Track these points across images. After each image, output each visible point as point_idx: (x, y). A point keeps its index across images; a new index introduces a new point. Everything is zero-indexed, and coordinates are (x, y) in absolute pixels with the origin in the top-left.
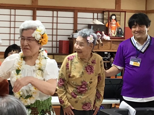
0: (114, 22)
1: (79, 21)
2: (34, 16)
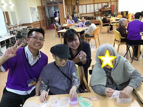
2: (94, 5)
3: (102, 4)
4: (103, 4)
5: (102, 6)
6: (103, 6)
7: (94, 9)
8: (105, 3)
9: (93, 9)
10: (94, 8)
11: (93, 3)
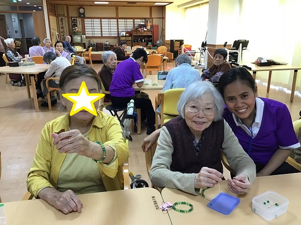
2: (118, 22)
3: (134, 22)
4: (135, 20)
5: (134, 24)
6: (136, 25)
7: (118, 29)
8: (141, 19)
9: (116, 30)
10: (118, 26)
11: (115, 16)
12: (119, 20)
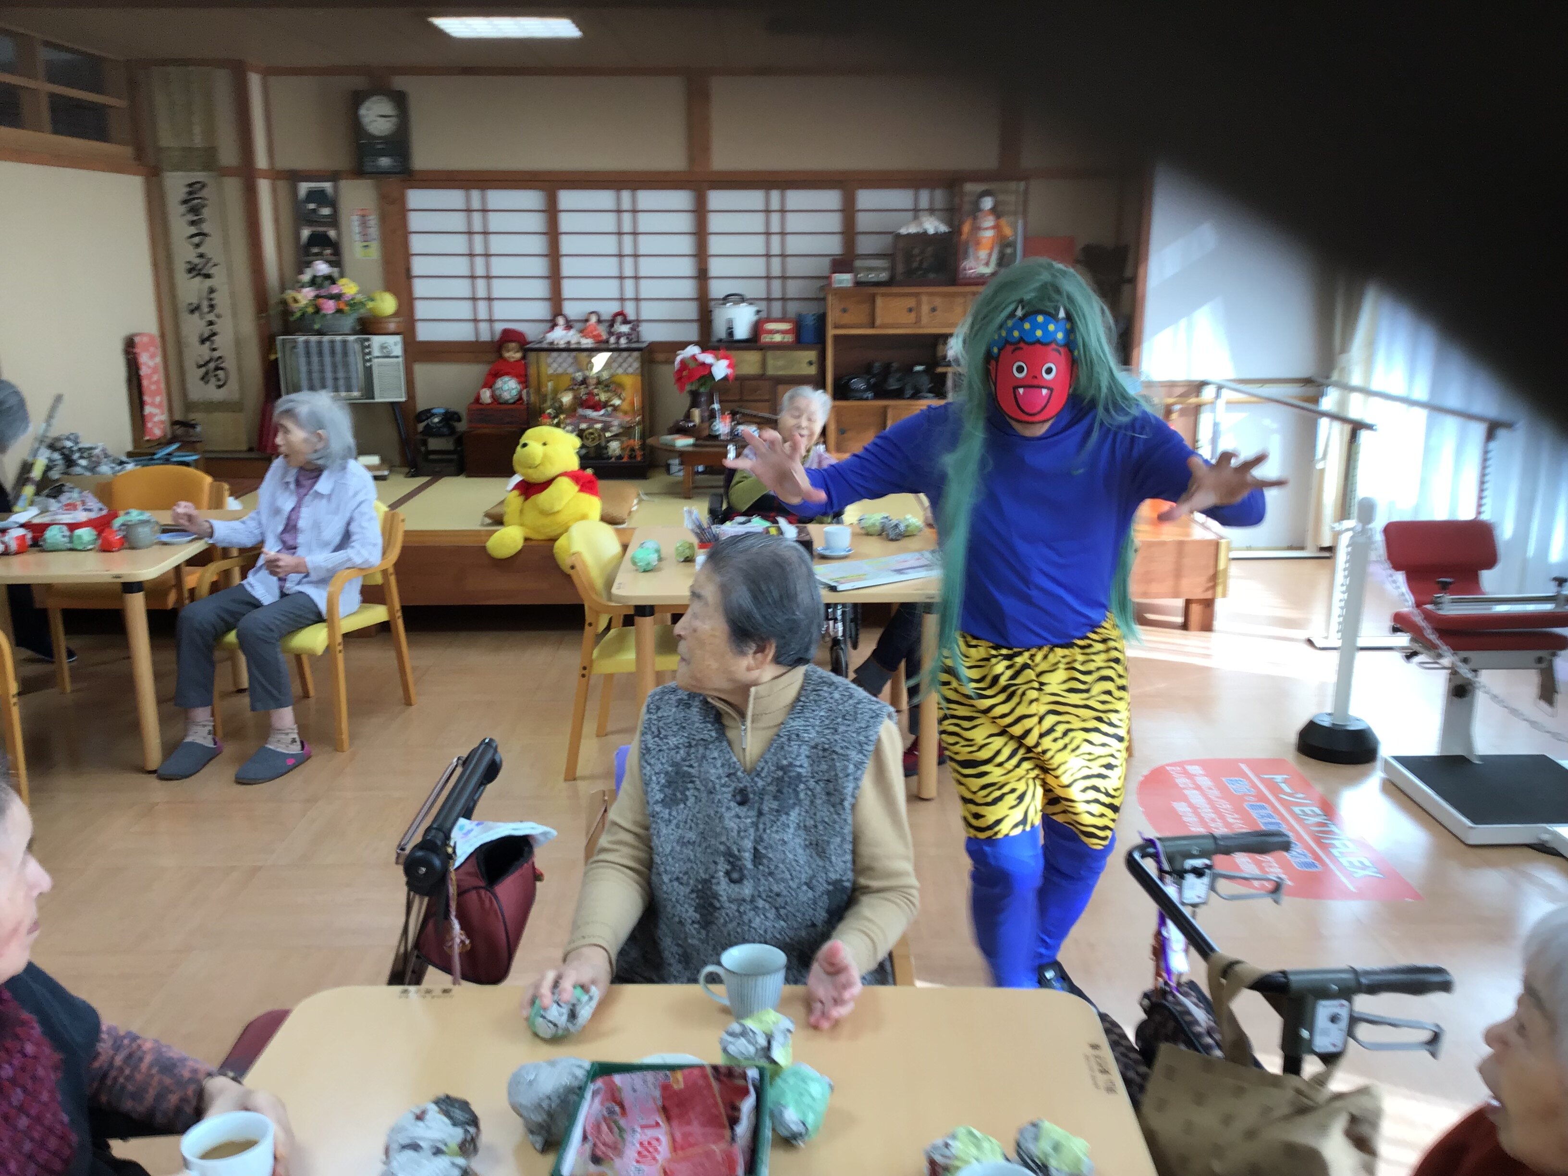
0: (989, 222)
1: (863, 222)
2: (700, 212)
4: (866, 198)
5: (849, 233)
6: (865, 245)
7: (702, 276)
8: (912, 181)
9: (688, 289)
11: (676, 162)
12: (717, 199)
